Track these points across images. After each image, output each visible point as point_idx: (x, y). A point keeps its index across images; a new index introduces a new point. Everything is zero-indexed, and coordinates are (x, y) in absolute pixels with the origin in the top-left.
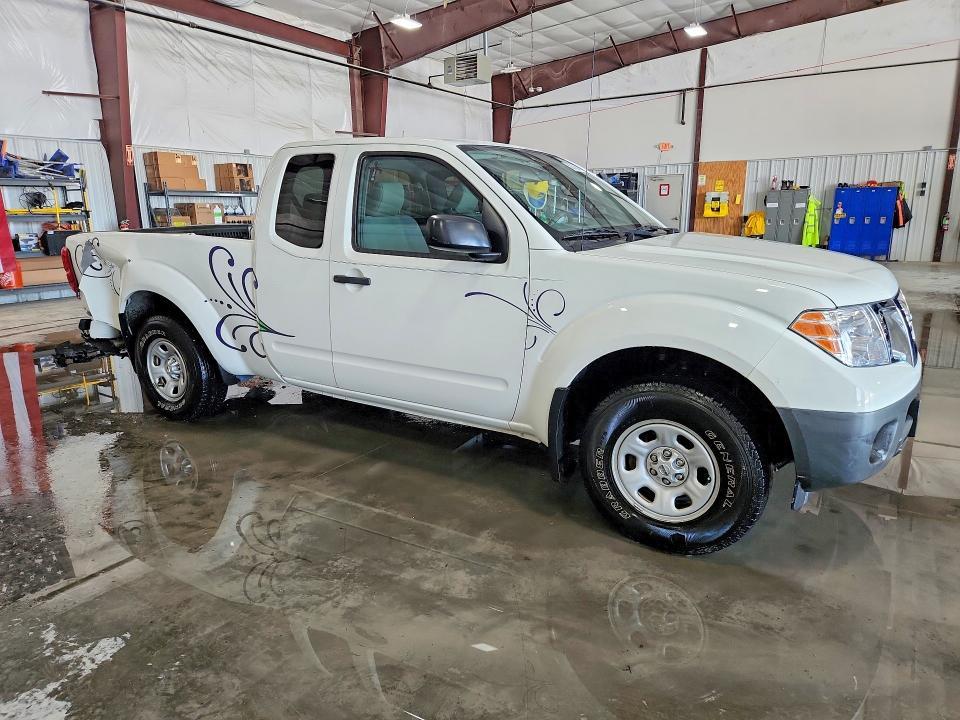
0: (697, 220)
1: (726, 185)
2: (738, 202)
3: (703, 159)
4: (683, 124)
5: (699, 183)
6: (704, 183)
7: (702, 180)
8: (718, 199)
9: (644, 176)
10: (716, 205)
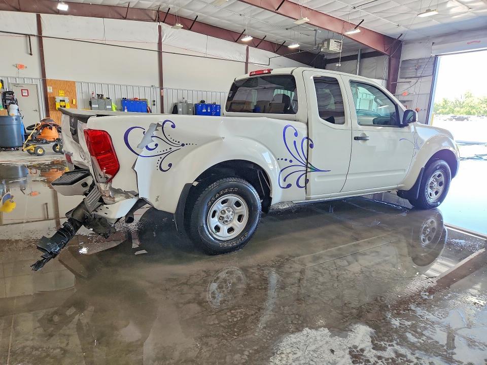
0: (51, 112)
1: (65, 93)
2: (74, 103)
3: (48, 77)
4: (31, 54)
5: (48, 91)
6: (51, 91)
7: (50, 89)
8: (64, 101)
9: (8, 83)
10: (63, 104)
